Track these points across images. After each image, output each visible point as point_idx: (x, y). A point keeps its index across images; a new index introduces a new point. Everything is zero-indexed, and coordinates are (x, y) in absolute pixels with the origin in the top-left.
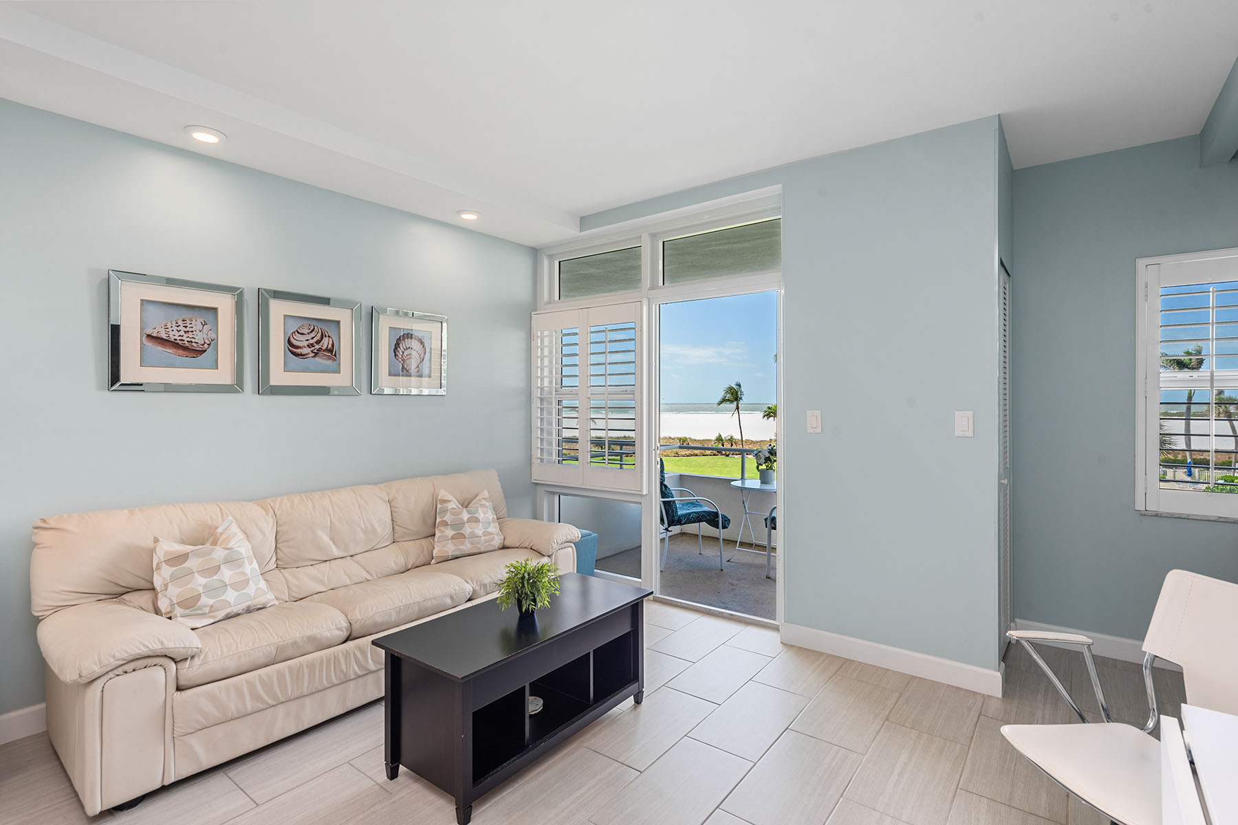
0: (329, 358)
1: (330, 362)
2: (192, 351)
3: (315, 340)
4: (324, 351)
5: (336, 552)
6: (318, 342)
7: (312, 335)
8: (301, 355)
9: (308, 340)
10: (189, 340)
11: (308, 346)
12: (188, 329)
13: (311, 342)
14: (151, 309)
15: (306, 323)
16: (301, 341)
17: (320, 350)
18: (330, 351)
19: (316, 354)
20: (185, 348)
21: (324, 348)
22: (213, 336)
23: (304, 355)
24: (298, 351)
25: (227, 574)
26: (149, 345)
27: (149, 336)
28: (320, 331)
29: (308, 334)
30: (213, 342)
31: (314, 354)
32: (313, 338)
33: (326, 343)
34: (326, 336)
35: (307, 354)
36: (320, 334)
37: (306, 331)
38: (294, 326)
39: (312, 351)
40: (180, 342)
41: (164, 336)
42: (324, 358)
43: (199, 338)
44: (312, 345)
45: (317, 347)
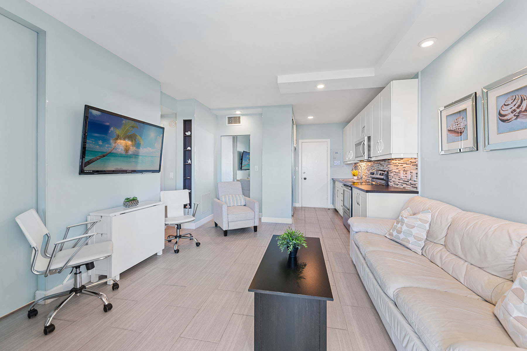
2: (460, 133)
3: (516, 106)
4: (524, 112)
6: (518, 107)
7: (516, 101)
8: (507, 120)
9: (511, 108)
10: (458, 128)
11: (512, 112)
12: (458, 123)
13: (514, 108)
14: (449, 118)
15: (510, 96)
16: (507, 111)
17: (520, 111)
19: (517, 117)
20: (458, 132)
21: (523, 110)
22: (465, 123)
23: (509, 120)
24: (505, 118)
26: (449, 134)
27: (448, 130)
28: (520, 98)
29: (512, 103)
30: (466, 127)
31: (516, 117)
32: (514, 106)
33: (525, 105)
34: (524, 100)
35: (511, 119)
36: (520, 100)
37: (509, 102)
38: (502, 101)
39: (515, 116)
40: (456, 130)
41: (452, 129)
42: (525, 117)
43: (462, 126)
44: (515, 111)
45: (518, 110)
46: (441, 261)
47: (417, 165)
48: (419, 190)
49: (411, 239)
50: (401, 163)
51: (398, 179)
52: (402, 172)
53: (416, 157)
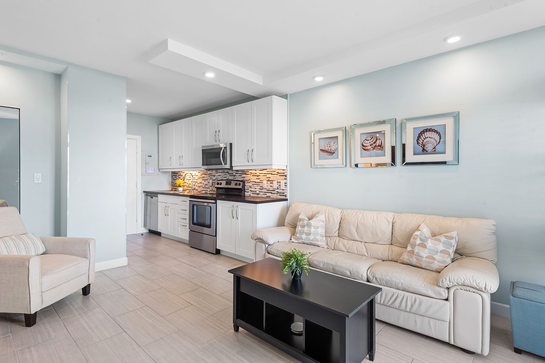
0: (380, 149)
1: (380, 151)
2: (331, 153)
3: (373, 142)
4: (377, 146)
5: (357, 238)
6: (375, 143)
7: (372, 140)
8: (367, 150)
9: (370, 143)
10: (330, 149)
11: (370, 145)
12: (330, 146)
13: (372, 143)
14: (321, 140)
15: (369, 135)
16: (367, 144)
18: (380, 146)
19: (374, 148)
20: (329, 152)
21: (377, 145)
22: (337, 147)
23: (369, 149)
24: (366, 148)
26: (323, 153)
27: (321, 150)
28: (375, 138)
29: (370, 140)
30: (337, 149)
31: (373, 149)
32: (372, 141)
33: (378, 143)
34: (378, 139)
35: (370, 149)
36: (375, 139)
37: (369, 139)
38: (364, 137)
39: (372, 147)
40: (328, 150)
41: (324, 149)
42: (378, 149)
43: (333, 148)
44: (372, 144)
45: (374, 145)
46: (346, 247)
47: (286, 176)
48: (288, 197)
49: (319, 237)
50: (264, 174)
51: (259, 189)
52: (265, 182)
53: (285, 168)
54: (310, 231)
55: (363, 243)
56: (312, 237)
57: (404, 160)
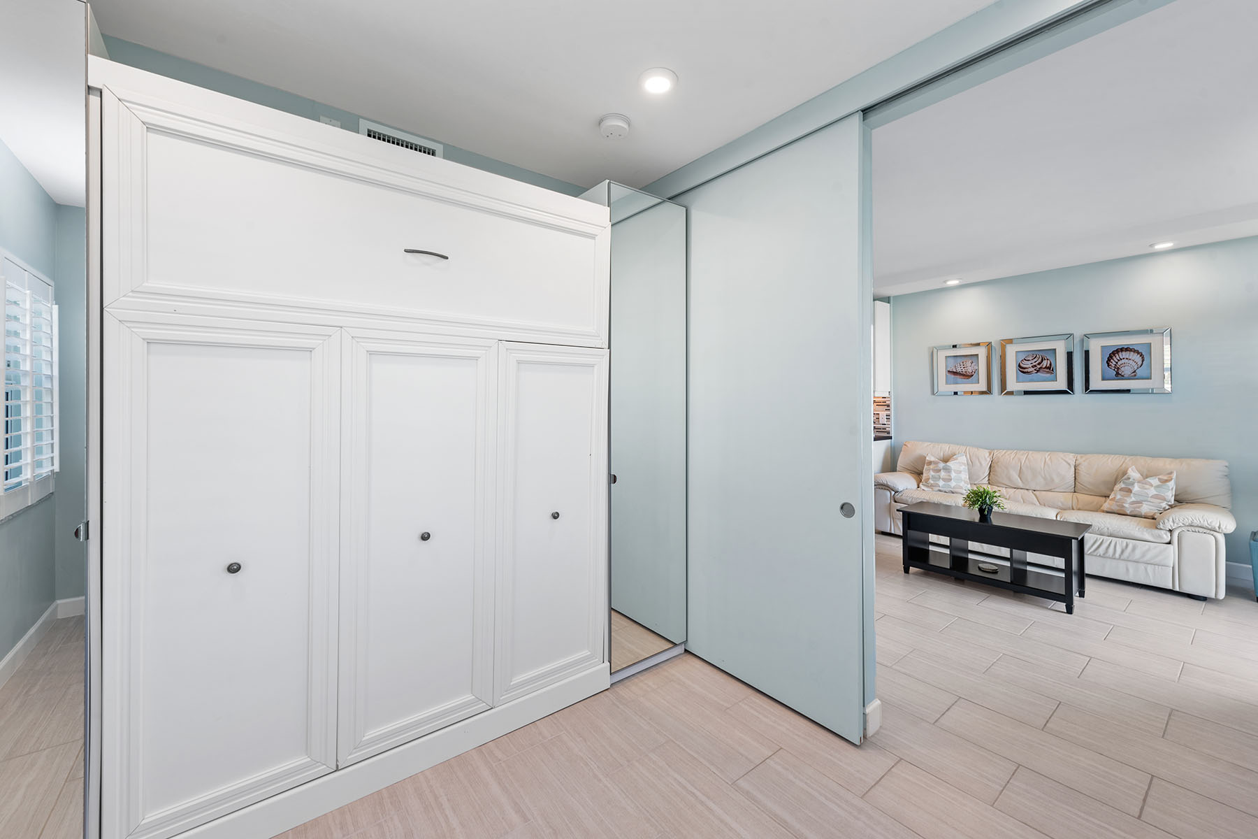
0: (1048, 372)
1: (1048, 375)
2: (967, 376)
3: (1037, 363)
4: (1044, 368)
5: (1021, 485)
6: (1039, 364)
7: (1035, 360)
8: (1028, 372)
9: (1032, 363)
10: (966, 371)
11: (1032, 367)
12: (965, 366)
13: (1035, 364)
14: (950, 359)
15: (1030, 353)
16: (1027, 365)
17: (1041, 368)
18: (1049, 368)
19: (1038, 371)
20: (964, 375)
21: (1044, 366)
22: (976, 368)
24: (1026, 370)
25: (943, 474)
26: (949, 375)
27: (949, 371)
28: (1041, 357)
29: (1032, 360)
30: (977, 370)
31: (1036, 372)
32: (1035, 362)
33: (1045, 364)
34: (1045, 360)
35: (1031, 372)
36: (1040, 359)
37: (1030, 359)
38: (1022, 357)
39: (1035, 370)
40: (962, 373)
41: (955, 371)
42: (1044, 372)
43: (970, 370)
44: (1035, 366)
45: (1039, 367)
47: (888, 406)
48: (892, 434)
49: (962, 484)
53: (887, 395)
54: (950, 476)
55: (1030, 491)
56: (953, 484)
57: (1087, 388)
